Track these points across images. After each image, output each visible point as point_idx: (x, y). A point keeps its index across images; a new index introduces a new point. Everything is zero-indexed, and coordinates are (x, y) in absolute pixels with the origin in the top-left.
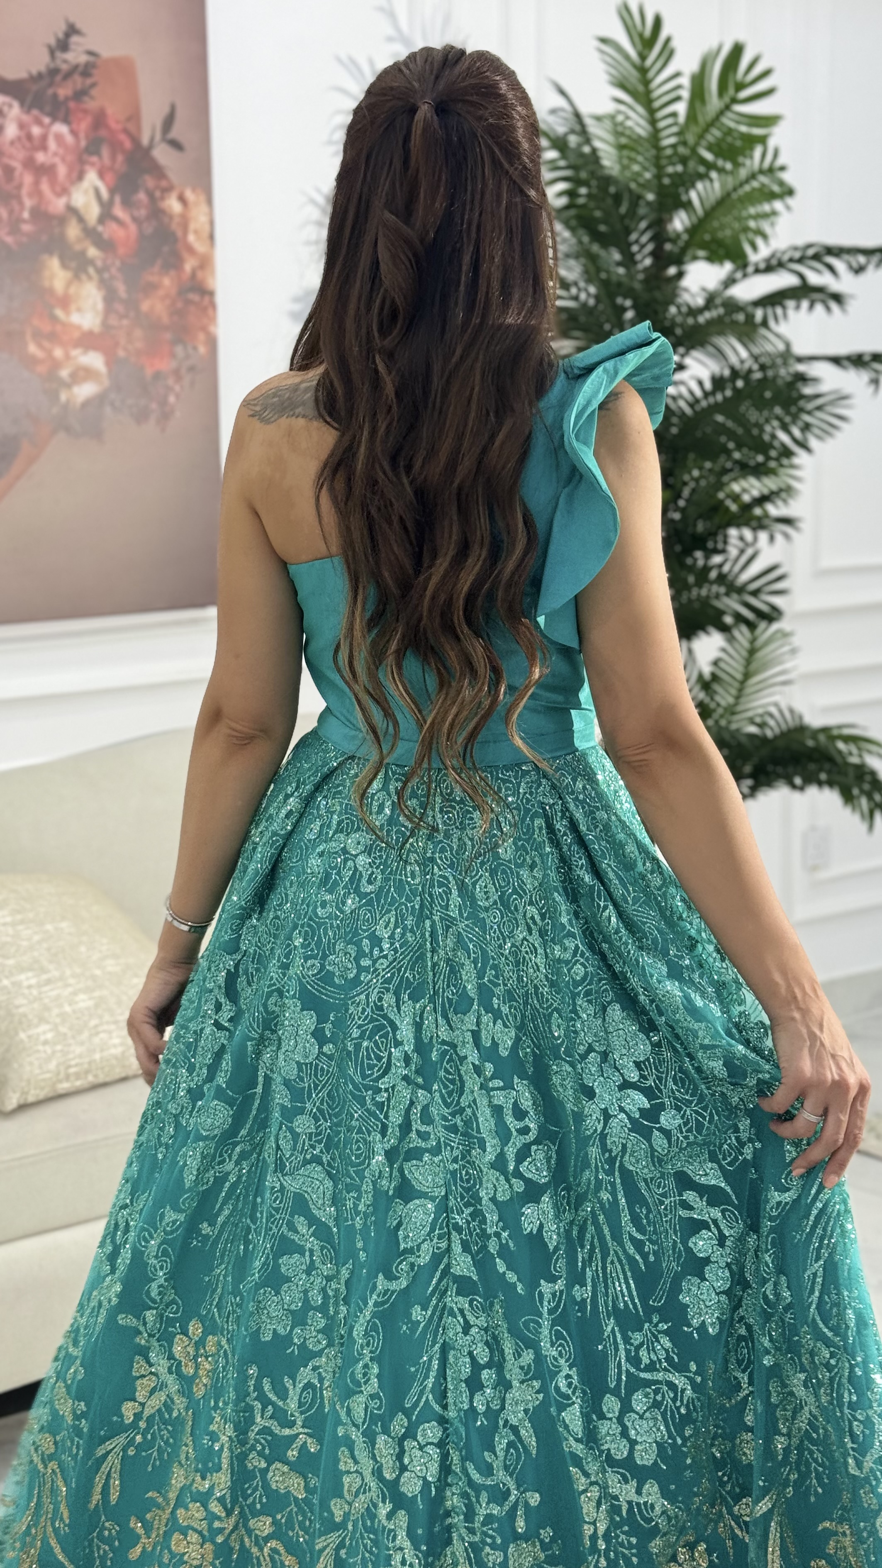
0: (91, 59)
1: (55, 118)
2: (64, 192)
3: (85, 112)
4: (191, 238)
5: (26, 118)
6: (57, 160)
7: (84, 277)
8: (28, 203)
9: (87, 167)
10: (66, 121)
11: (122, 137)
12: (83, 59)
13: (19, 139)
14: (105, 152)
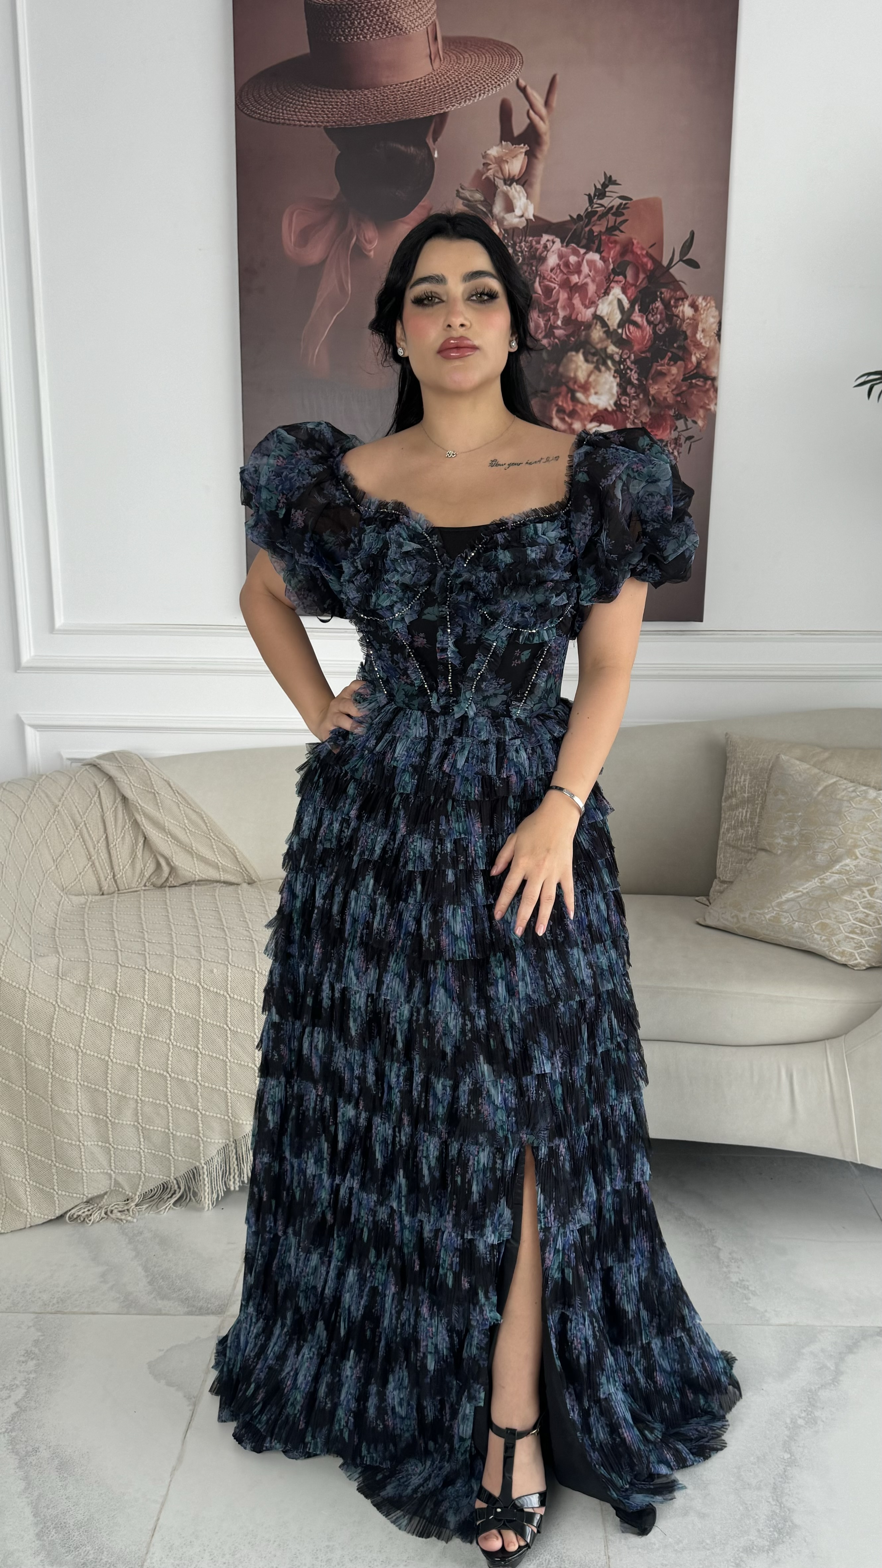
0: (624, 202)
1: (588, 249)
2: (593, 303)
3: (615, 242)
4: (699, 336)
5: (564, 249)
6: (588, 280)
7: (603, 368)
8: (562, 314)
9: (612, 284)
10: (598, 251)
11: (645, 260)
12: (617, 202)
13: (558, 265)
14: (629, 273)
